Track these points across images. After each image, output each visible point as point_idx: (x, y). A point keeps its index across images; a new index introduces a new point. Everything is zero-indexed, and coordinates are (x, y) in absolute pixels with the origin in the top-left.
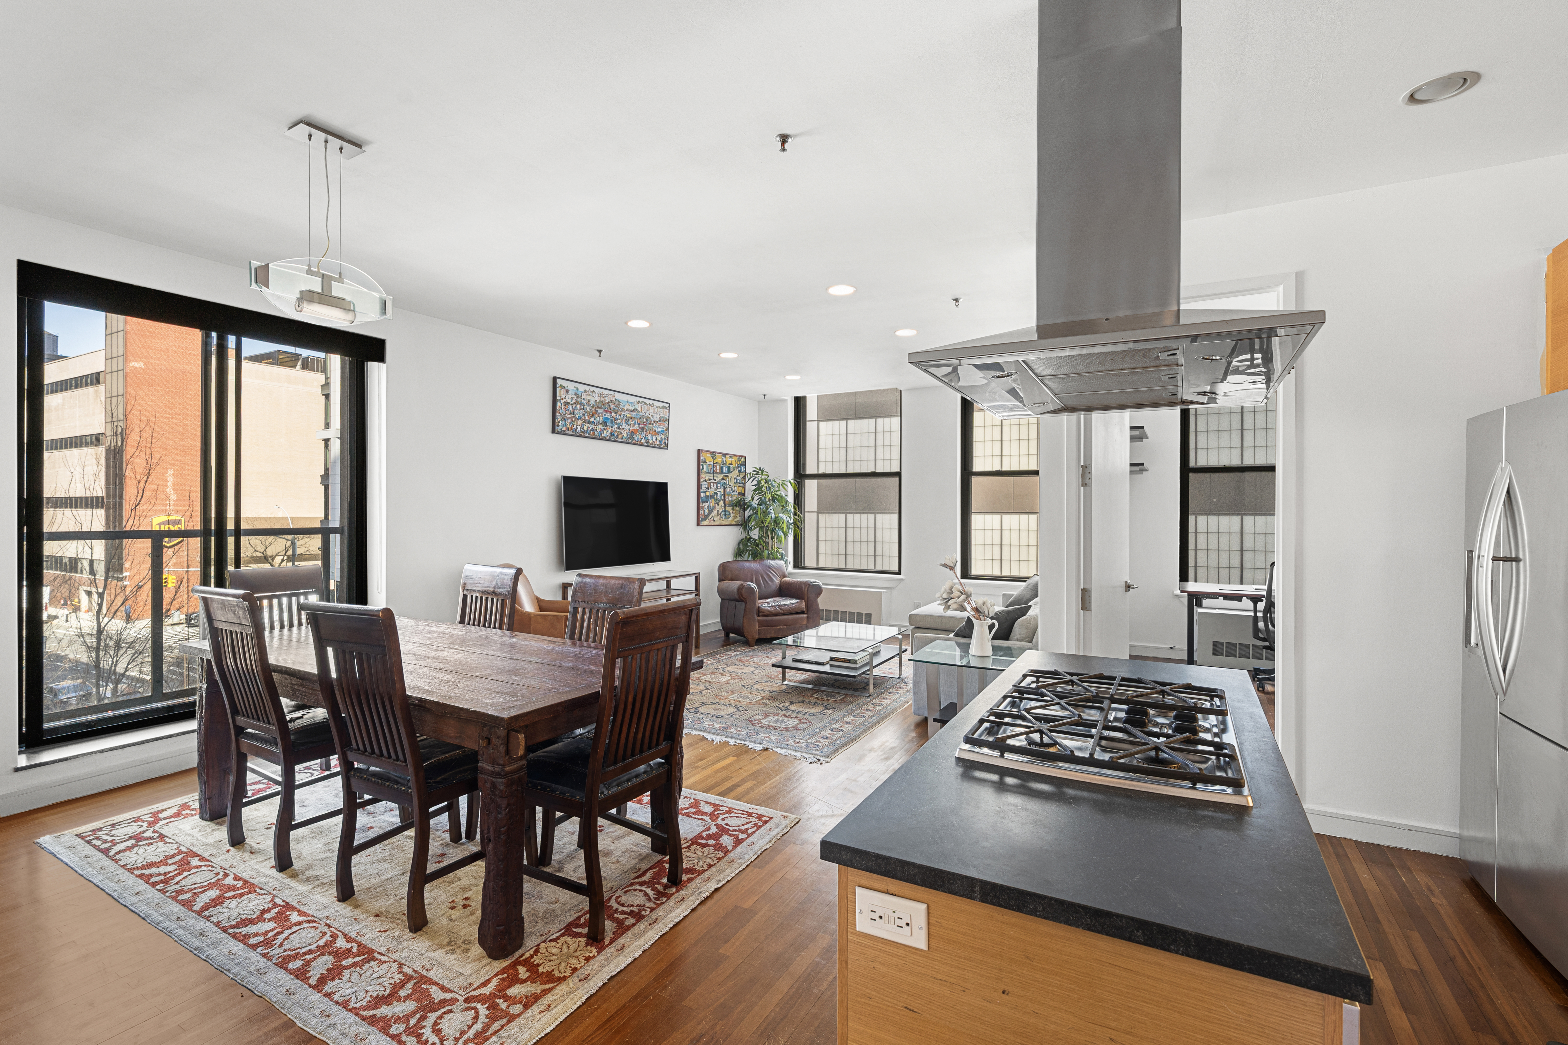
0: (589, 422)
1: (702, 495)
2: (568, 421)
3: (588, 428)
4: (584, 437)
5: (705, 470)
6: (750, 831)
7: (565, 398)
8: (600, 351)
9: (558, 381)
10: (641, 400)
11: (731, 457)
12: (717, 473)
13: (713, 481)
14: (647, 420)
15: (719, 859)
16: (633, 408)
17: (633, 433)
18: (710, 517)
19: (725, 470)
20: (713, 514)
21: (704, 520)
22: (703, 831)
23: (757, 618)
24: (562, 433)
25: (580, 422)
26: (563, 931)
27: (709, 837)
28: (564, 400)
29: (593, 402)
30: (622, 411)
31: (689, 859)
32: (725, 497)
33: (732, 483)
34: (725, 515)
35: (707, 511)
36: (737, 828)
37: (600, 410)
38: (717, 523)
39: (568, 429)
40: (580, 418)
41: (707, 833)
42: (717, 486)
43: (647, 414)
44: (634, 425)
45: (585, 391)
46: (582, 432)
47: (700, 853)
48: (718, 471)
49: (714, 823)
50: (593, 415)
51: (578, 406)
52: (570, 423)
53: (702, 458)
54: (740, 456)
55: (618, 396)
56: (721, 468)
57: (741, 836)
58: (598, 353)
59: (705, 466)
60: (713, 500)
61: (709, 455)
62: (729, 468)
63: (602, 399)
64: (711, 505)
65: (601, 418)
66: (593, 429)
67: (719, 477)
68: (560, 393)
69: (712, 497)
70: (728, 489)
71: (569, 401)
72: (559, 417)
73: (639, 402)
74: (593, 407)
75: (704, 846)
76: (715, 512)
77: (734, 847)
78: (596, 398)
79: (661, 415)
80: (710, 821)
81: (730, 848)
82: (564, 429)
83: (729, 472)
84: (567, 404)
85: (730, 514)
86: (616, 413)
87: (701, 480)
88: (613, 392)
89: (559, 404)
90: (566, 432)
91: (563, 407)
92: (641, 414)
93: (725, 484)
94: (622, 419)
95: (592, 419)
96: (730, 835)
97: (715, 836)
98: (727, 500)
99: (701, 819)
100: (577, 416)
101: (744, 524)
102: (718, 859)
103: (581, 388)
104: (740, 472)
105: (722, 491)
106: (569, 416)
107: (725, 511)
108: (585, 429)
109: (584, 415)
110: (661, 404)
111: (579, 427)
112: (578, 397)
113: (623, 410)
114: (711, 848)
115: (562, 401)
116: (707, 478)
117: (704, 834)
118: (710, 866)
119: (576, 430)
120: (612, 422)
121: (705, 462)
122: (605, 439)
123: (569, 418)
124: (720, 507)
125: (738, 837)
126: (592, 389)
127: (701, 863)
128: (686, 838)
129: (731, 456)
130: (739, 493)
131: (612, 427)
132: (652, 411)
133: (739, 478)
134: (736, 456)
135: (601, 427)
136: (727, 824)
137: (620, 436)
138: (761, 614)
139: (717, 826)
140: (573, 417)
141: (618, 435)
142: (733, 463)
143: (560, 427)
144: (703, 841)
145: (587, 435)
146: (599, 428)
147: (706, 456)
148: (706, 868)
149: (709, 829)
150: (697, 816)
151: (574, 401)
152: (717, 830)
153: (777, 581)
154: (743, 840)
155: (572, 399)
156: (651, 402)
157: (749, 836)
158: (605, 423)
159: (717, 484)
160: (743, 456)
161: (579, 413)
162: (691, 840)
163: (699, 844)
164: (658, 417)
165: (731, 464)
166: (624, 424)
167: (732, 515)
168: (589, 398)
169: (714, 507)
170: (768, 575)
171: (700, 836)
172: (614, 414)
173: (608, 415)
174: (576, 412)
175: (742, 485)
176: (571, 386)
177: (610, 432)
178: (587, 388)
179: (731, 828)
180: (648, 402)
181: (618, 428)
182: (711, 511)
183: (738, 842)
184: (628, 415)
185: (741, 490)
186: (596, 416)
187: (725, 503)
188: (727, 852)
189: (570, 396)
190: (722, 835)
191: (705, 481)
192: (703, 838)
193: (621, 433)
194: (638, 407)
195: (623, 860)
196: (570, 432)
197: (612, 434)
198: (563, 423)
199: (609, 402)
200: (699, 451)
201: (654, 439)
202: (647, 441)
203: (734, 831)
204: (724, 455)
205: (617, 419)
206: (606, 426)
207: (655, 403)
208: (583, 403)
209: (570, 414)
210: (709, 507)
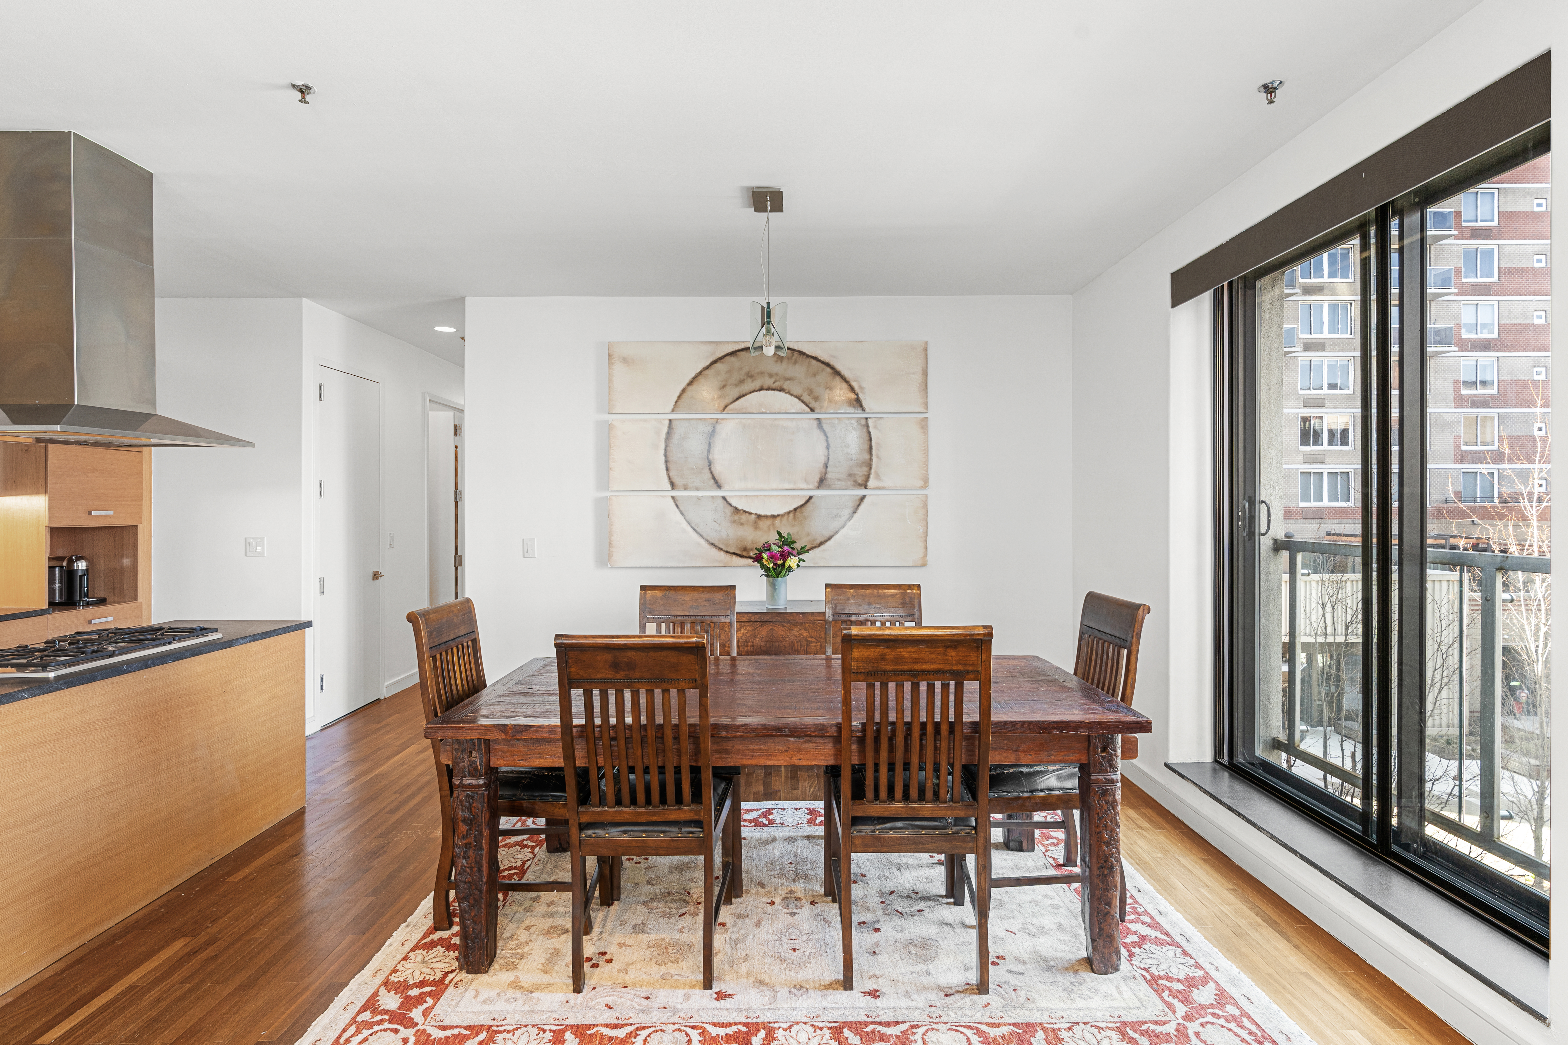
6: (353, 1029)
15: (395, 971)
22: (433, 1007)
26: (525, 868)
27: (420, 1000)
31: (438, 959)
36: (376, 1028)
41: (425, 1005)
47: (426, 970)
49: (419, 1027)
57: (366, 1016)
75: (422, 984)
77: (376, 994)
80: (430, 1030)
81: (383, 991)
96: (386, 1012)
97: (409, 1003)
99: (444, 1028)
102: (398, 970)
114: (411, 982)
117: (430, 1001)
118: (405, 958)
125: (373, 1012)
127: (419, 958)
128: (456, 986)
136: (396, 1031)
139: (411, 1024)
144: (427, 989)
148: (411, 954)
149: (426, 1013)
150: (456, 1031)
152: (411, 1015)
154: (363, 1009)
157: (354, 1021)
162: (448, 985)
163: (433, 983)
171: (436, 996)
179: (387, 1025)
183: (371, 1004)
188: (386, 983)
190: (399, 1008)
192: (430, 994)
195: (523, 935)
203: (379, 1023)
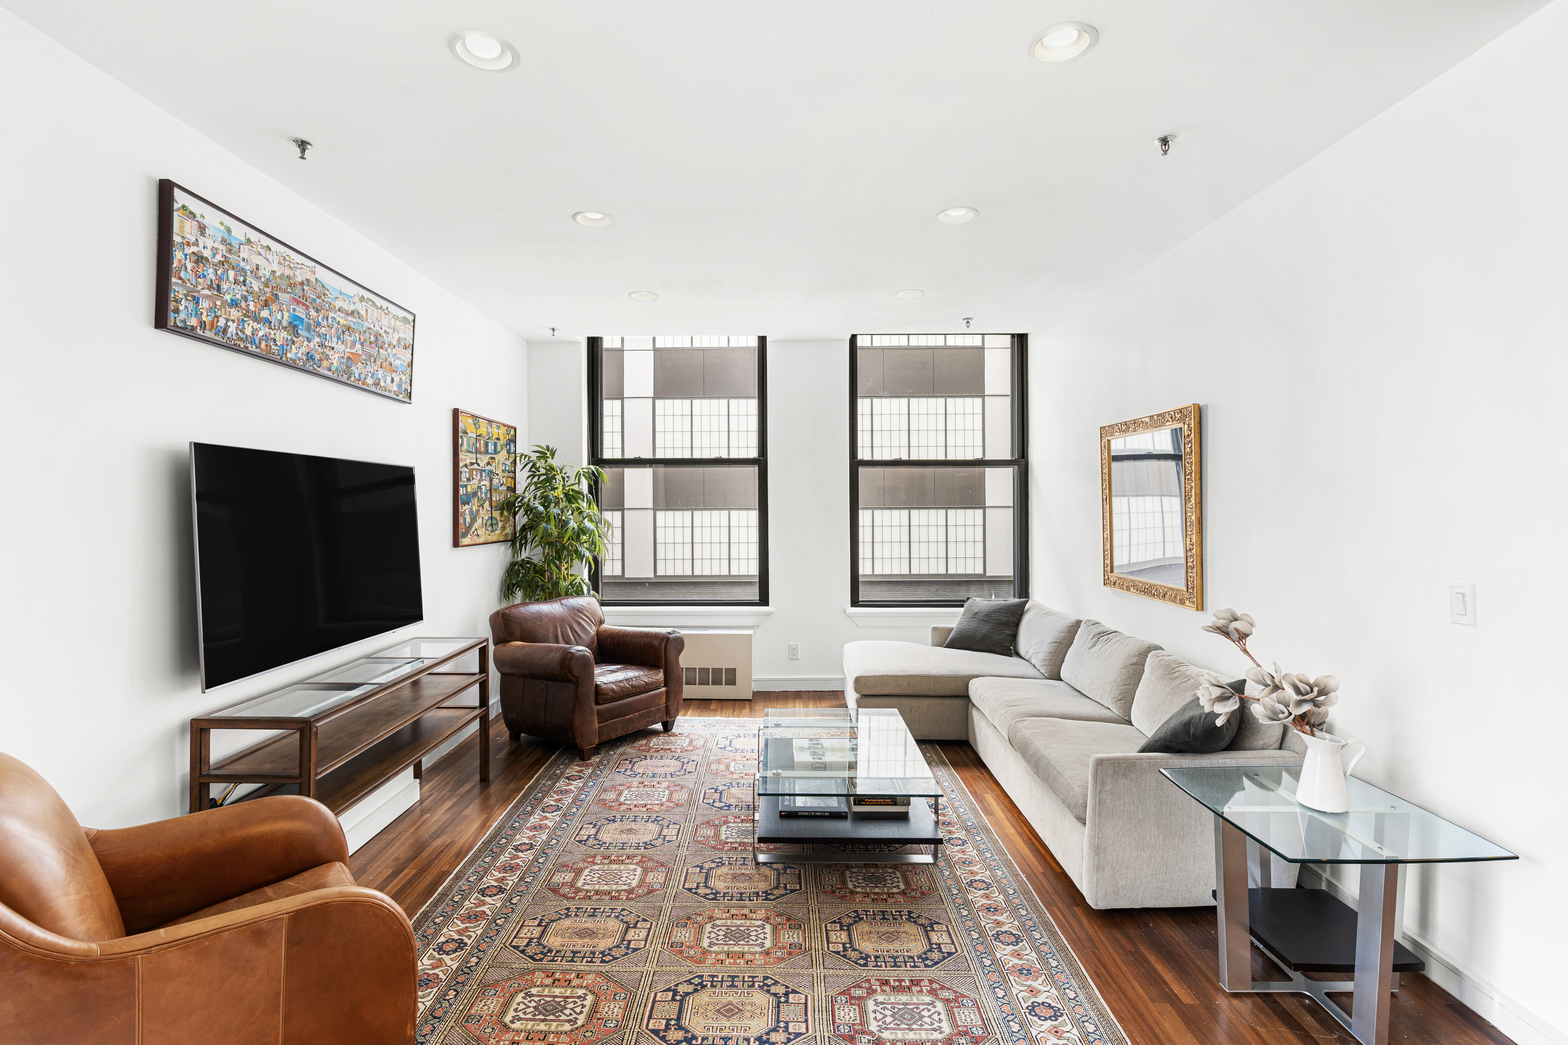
0: (257, 319)
1: (462, 491)
2: (205, 304)
3: (255, 331)
4: (245, 352)
5: (465, 447)
7: (196, 244)
8: (303, 145)
9: (177, 193)
10: (367, 295)
11: (498, 428)
12: (480, 453)
13: (475, 466)
14: (377, 339)
16: (352, 308)
17: (350, 360)
18: (473, 529)
19: (491, 448)
20: (476, 525)
21: (465, 535)
23: (596, 708)
24: (186, 332)
25: (235, 313)
28: (194, 249)
29: (268, 275)
30: (330, 310)
32: (491, 495)
33: (499, 471)
34: (492, 525)
35: (468, 520)
37: (284, 297)
38: (481, 540)
39: (203, 325)
40: (234, 304)
42: (481, 476)
43: (377, 328)
44: (353, 345)
45: (249, 241)
46: (241, 339)
48: (482, 449)
50: (266, 304)
51: (231, 274)
52: (210, 309)
53: (461, 425)
54: (509, 427)
55: (322, 274)
56: (486, 444)
58: (297, 151)
59: (465, 440)
60: (476, 499)
61: (470, 421)
62: (495, 445)
63: (288, 272)
64: (474, 508)
65: (286, 315)
66: (266, 337)
67: (484, 459)
68: (182, 228)
69: (475, 494)
70: (495, 481)
71: (207, 253)
72: (177, 289)
73: (362, 299)
74: (266, 285)
76: (479, 521)
78: (275, 267)
79: (402, 335)
82: (193, 322)
83: (496, 452)
84: (200, 259)
85: (497, 524)
86: (317, 311)
87: (461, 464)
88: (313, 264)
89: (178, 255)
90: (199, 331)
91: (189, 265)
92: (366, 324)
93: (491, 472)
94: (330, 327)
95: (265, 314)
98: (494, 499)
100: (228, 297)
101: (516, 540)
103: (239, 232)
104: (509, 452)
105: (487, 483)
106: (206, 292)
107: (492, 518)
108: (248, 331)
109: (245, 298)
110: (401, 314)
111: (232, 327)
112: (230, 251)
113: (331, 308)
115: (189, 250)
116: (468, 462)
119: (225, 330)
120: (308, 329)
121: (465, 432)
122: (291, 366)
123: (207, 297)
124: (484, 514)
126: (266, 241)
129: (500, 425)
130: (508, 488)
131: (309, 340)
132: (385, 321)
133: (508, 463)
134: (505, 425)
135: (284, 334)
137: (325, 363)
138: (600, 698)
140: (219, 297)
141: (321, 360)
142: (501, 437)
143: (182, 316)
145: (253, 349)
146: (281, 336)
147: (465, 423)
151: (219, 258)
153: (592, 630)
155: (215, 251)
156: (385, 304)
158: (293, 327)
159: (482, 471)
160: (512, 427)
161: (231, 291)
164: (396, 337)
165: (498, 439)
166: (335, 340)
167: (500, 524)
168: (257, 260)
169: (478, 511)
170: (579, 624)
172: (313, 313)
173: (301, 312)
174: (225, 286)
175: (512, 475)
176: (212, 218)
177: (304, 350)
178: (254, 236)
180: (379, 302)
181: (322, 345)
182: (473, 520)
184: (342, 322)
185: (510, 483)
186: (274, 307)
187: (491, 505)
189: (210, 243)
191: (466, 466)
193: (327, 358)
194: (360, 307)
196: (208, 334)
197: (309, 357)
198: (191, 306)
199: (302, 283)
200: (456, 413)
201: (389, 379)
202: (377, 384)
204: (490, 422)
205: (318, 324)
206: (297, 335)
207: (392, 308)
208: (243, 270)
209: (210, 287)
210: (471, 511)
